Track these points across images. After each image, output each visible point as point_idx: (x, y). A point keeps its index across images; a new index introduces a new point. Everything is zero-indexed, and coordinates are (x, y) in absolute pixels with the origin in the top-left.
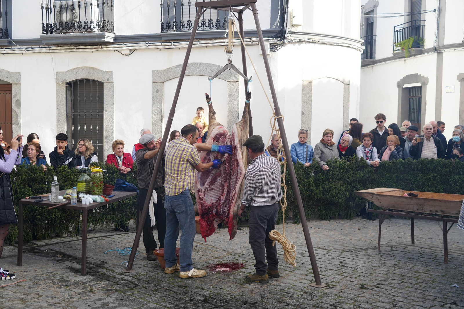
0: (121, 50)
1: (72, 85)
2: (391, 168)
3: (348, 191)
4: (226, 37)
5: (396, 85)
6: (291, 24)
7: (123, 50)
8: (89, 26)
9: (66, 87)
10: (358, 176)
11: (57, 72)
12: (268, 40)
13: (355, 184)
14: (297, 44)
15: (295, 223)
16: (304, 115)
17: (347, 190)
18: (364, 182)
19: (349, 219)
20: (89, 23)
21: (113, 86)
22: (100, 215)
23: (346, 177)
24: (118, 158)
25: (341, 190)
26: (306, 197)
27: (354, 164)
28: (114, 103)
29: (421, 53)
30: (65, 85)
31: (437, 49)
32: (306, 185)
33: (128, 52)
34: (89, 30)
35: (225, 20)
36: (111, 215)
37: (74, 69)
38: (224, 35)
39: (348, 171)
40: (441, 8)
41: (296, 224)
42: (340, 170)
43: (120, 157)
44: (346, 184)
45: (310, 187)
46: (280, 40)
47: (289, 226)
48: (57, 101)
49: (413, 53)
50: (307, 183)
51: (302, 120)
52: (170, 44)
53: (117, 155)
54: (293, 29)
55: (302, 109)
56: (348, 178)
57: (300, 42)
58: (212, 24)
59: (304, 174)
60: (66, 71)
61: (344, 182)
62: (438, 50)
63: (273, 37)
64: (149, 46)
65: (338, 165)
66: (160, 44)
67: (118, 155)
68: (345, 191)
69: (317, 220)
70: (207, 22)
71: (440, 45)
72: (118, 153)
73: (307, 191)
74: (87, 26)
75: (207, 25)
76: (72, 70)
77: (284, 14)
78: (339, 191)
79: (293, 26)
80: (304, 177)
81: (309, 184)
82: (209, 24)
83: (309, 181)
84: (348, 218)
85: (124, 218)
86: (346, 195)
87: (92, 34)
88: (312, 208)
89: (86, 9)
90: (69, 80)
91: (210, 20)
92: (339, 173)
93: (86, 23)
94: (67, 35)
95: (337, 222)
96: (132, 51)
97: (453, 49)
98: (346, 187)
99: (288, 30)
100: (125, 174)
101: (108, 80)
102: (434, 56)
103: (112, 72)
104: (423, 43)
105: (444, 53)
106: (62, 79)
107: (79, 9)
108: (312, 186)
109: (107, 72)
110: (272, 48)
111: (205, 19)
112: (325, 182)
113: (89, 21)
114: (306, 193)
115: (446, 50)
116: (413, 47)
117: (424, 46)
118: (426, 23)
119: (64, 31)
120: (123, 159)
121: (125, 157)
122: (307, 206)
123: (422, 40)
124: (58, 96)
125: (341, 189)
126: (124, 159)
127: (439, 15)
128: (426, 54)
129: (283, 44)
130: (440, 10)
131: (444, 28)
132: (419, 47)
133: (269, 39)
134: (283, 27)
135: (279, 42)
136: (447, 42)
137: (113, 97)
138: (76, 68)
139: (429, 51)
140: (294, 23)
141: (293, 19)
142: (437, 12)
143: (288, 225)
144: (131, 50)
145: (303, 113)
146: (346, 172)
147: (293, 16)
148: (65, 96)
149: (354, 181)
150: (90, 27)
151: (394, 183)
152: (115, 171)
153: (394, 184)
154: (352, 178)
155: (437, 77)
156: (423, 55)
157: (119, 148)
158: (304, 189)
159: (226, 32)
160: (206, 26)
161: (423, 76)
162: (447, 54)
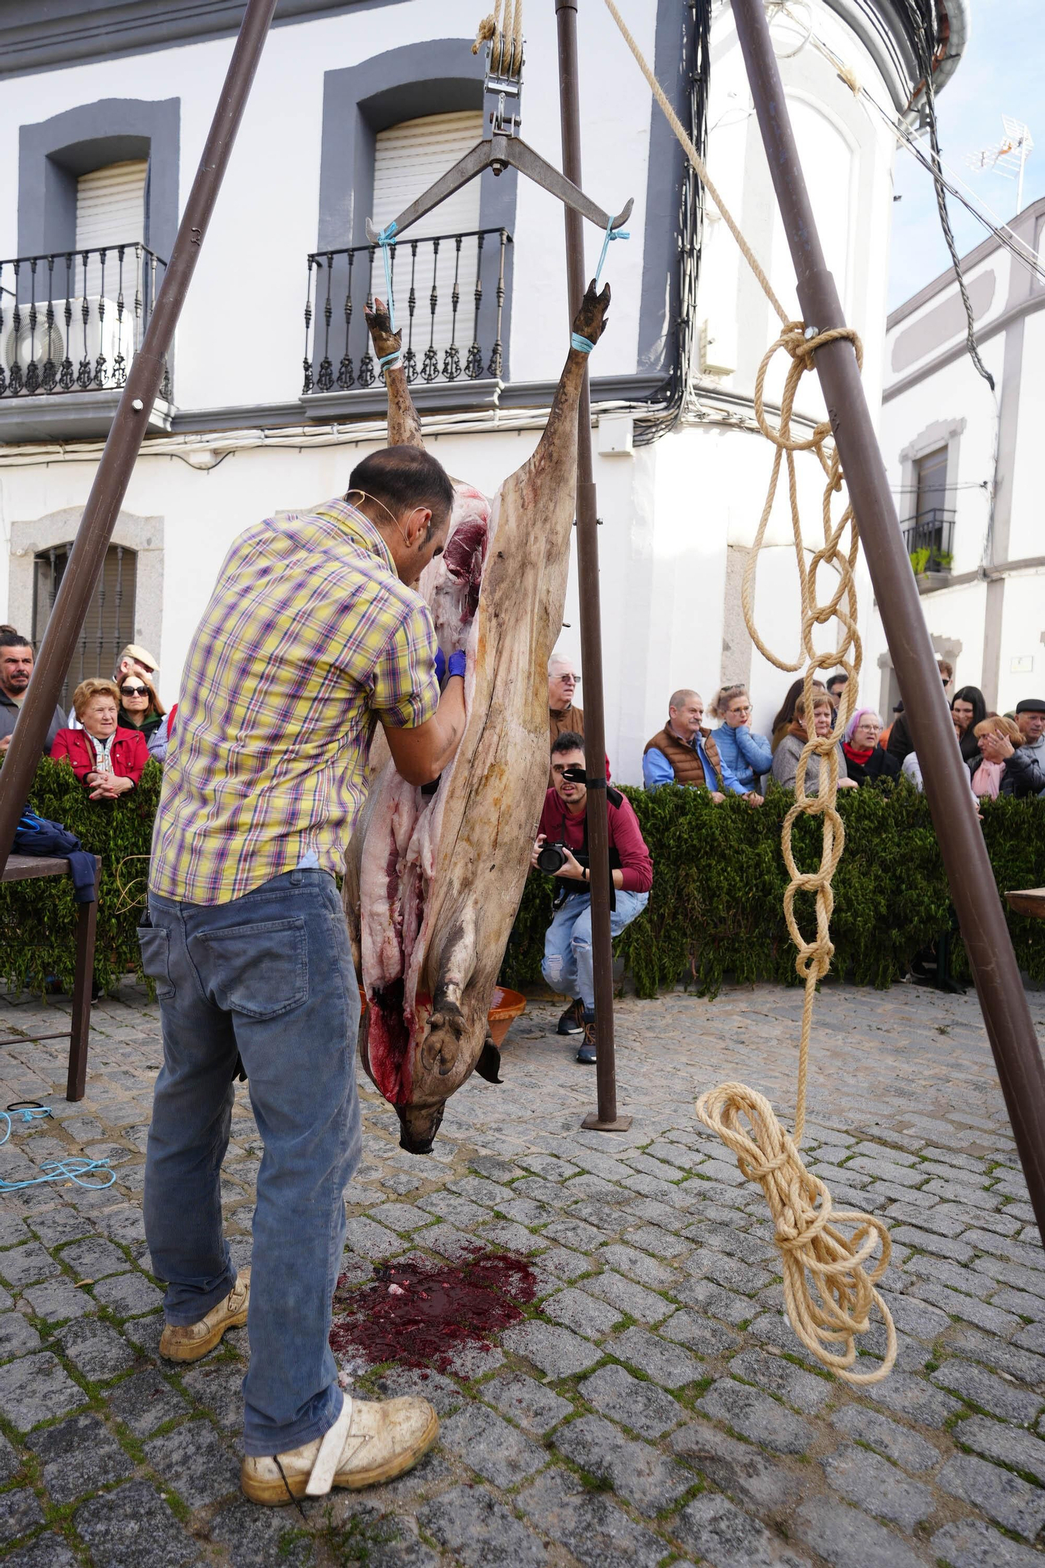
0: (188, 453)
1: (52, 558)
2: (1024, 822)
3: (882, 892)
4: (497, 402)
5: (876, 662)
6: (700, 364)
7: (194, 451)
8: (93, 374)
9: (36, 563)
10: (919, 843)
11: (13, 524)
12: (630, 407)
13: (908, 869)
14: (715, 431)
15: (701, 995)
16: (728, 653)
17: (880, 890)
18: (930, 866)
19: (876, 989)
20: (93, 366)
21: (162, 561)
22: (12, 947)
23: (876, 845)
24: (96, 742)
25: (862, 888)
26: (744, 908)
27: (901, 806)
28: (161, 611)
29: (945, 584)
30: (31, 559)
31: (988, 572)
32: (748, 867)
33: (207, 458)
34: (93, 386)
35: (495, 351)
36: (52, 947)
37: (59, 513)
38: (492, 393)
39: (882, 826)
40: (999, 478)
41: (706, 999)
42: (858, 820)
43: (103, 742)
44: (876, 869)
45: (761, 875)
46: (666, 408)
47: (686, 1007)
48: (9, 606)
49: (927, 584)
50: (751, 862)
51: (723, 667)
52: (327, 429)
53: (96, 734)
54: (708, 382)
55: (726, 632)
56: (884, 850)
57: (725, 424)
58: (457, 363)
59: (741, 831)
60: (35, 518)
61: (870, 863)
62: (991, 576)
63: (644, 400)
64: (267, 437)
65: (856, 803)
66: (299, 430)
67: (99, 733)
68: (874, 892)
69: (775, 986)
70: (440, 357)
71: (998, 561)
72: (99, 727)
73: (751, 889)
74: (89, 377)
75: (441, 367)
76: (52, 515)
77: (680, 326)
78: (856, 891)
79: (708, 370)
80: (740, 841)
81: (758, 865)
82: (446, 364)
83: (758, 855)
84: (878, 982)
85: (99, 961)
86: (876, 908)
87: (99, 396)
88: (762, 945)
89: (85, 323)
90: (42, 546)
91: (451, 353)
92: (857, 830)
93: (84, 365)
94: (30, 400)
95: (847, 996)
96: (220, 455)
97: (1032, 571)
98: (877, 877)
99: (691, 382)
100: (112, 799)
101: (149, 542)
102: (980, 588)
103: (160, 519)
104: (949, 563)
105: (1007, 582)
106: (26, 542)
107: (68, 325)
108: (769, 872)
109: (148, 519)
110: (641, 435)
111: (435, 348)
112: (808, 861)
113: (92, 359)
114: (747, 893)
115: (1013, 573)
116: (926, 569)
117: (950, 569)
118: (958, 518)
119: (24, 391)
120: (114, 746)
121: (120, 743)
122: (748, 938)
123: (948, 556)
124: (12, 590)
125: (862, 886)
126: (118, 747)
127: (995, 495)
128: (957, 588)
129: (673, 424)
130: (996, 484)
131: (1007, 522)
132: (938, 571)
133: (633, 404)
134: (677, 365)
135: (664, 413)
136: (1014, 555)
137: (161, 591)
138: (65, 511)
139: (967, 579)
140: (711, 360)
141: (709, 347)
142: (990, 486)
143: (684, 1003)
144: (215, 452)
145: (726, 647)
146: (877, 831)
147: (709, 339)
148: (30, 592)
149: (904, 859)
150: (96, 377)
151: (1029, 871)
152: (67, 784)
153: (1031, 877)
154: (895, 849)
155: (986, 638)
156: (951, 589)
157: (101, 710)
158: (741, 881)
159: (496, 385)
160: (436, 370)
161: (949, 639)
162: (1013, 582)
